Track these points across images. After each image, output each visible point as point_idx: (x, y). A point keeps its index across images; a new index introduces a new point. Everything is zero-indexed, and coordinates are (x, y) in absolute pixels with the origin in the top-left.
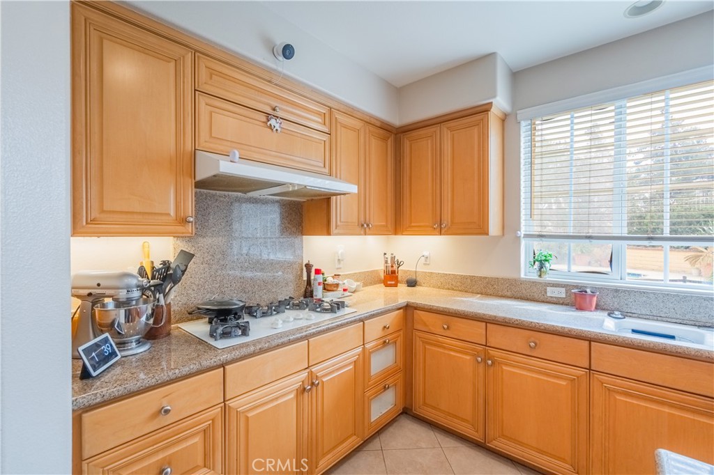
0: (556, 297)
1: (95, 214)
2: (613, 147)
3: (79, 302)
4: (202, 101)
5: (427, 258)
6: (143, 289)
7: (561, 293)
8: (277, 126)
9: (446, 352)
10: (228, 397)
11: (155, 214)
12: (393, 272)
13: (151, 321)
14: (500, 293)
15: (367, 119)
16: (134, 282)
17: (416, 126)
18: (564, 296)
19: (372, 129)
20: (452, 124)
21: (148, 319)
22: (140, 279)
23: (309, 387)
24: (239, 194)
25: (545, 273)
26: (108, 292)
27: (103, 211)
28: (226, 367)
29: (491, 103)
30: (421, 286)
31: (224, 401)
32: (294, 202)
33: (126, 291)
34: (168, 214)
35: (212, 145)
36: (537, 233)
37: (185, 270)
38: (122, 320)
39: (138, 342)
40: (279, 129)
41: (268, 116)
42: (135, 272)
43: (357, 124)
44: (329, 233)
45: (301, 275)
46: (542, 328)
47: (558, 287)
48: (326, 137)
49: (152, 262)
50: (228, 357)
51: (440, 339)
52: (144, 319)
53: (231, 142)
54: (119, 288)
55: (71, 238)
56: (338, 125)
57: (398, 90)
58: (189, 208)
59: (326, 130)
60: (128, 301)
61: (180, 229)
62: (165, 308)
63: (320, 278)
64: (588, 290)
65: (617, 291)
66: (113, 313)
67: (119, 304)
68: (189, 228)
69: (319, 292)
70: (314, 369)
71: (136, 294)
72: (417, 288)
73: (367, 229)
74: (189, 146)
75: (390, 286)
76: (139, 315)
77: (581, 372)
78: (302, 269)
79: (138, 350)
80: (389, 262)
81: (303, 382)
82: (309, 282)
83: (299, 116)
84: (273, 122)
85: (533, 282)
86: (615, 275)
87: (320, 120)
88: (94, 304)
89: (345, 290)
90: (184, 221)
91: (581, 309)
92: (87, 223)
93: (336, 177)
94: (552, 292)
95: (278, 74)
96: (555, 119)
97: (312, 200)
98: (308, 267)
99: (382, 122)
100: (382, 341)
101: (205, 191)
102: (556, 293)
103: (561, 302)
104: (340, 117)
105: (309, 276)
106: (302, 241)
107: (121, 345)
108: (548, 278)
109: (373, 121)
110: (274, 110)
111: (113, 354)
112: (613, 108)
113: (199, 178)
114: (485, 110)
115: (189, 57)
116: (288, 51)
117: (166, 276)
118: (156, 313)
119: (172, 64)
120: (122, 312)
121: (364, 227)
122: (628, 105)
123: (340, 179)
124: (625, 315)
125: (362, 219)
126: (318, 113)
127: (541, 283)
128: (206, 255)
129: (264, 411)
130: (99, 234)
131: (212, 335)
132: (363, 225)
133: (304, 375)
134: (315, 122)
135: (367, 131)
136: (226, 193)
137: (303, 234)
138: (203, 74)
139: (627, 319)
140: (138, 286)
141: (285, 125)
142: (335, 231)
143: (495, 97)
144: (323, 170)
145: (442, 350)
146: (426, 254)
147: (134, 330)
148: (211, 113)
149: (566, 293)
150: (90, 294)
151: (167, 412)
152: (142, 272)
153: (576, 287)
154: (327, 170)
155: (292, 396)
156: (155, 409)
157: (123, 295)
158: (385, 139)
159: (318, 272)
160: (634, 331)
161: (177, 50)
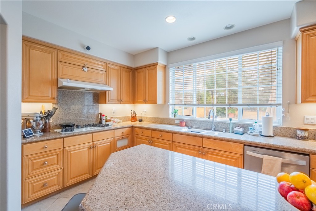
1: (27, 96)
3: (22, 121)
4: (60, 64)
5: (145, 112)
6: (41, 118)
7: (178, 122)
8: (86, 70)
9: (142, 140)
10: (65, 147)
11: (45, 96)
12: (134, 117)
13: (43, 127)
14: (164, 123)
15: (122, 66)
16: (38, 115)
17: (139, 68)
19: (123, 69)
20: (148, 68)
21: (42, 126)
22: (40, 114)
23: (93, 147)
24: (75, 90)
26: (31, 118)
27: (29, 96)
28: (65, 138)
29: (158, 63)
30: (143, 121)
31: (64, 148)
32: (96, 93)
33: (36, 117)
34: (49, 97)
35: (63, 77)
37: (55, 113)
38: (35, 126)
39: (39, 132)
40: (87, 71)
41: (83, 67)
42: (39, 113)
43: (117, 68)
44: (106, 103)
45: (99, 117)
46: (163, 130)
47: (178, 120)
48: (105, 73)
49: (45, 111)
50: (65, 136)
51: (141, 136)
52: (41, 126)
53: (70, 75)
54: (34, 117)
55: (22, 103)
56: (110, 68)
57: (133, 56)
58: (56, 95)
59: (105, 70)
60: (37, 120)
61: (53, 101)
62: (48, 124)
63: (104, 118)
65: (191, 121)
66: (32, 123)
67: (34, 121)
68: (56, 101)
69: (103, 122)
70: (94, 143)
71: (39, 119)
72: (142, 122)
73: (121, 102)
74: (56, 77)
75: (133, 121)
76: (40, 125)
77: (170, 142)
78: (99, 115)
79: (39, 134)
80: (133, 113)
81: (90, 146)
82: (101, 119)
83: (94, 66)
84: (84, 69)
85: (172, 119)
86: (193, 116)
87: (102, 67)
88: (27, 121)
89: (114, 122)
90: (54, 99)
91: (181, 126)
92: (25, 99)
93: (108, 85)
94: (176, 122)
95: (86, 54)
97: (101, 92)
98: (101, 114)
99: (128, 66)
100: (121, 137)
101: (63, 90)
104: (110, 66)
105: (101, 117)
106: (99, 106)
107: (35, 132)
108: (176, 117)
109: (124, 66)
110: (85, 65)
111: (32, 134)
113: (58, 86)
114: (156, 64)
115: (56, 52)
116: (88, 48)
117: (49, 114)
118: (45, 125)
119: (51, 54)
120: (35, 123)
121: (120, 101)
123: (110, 86)
124: (191, 127)
125: (119, 99)
126: (102, 65)
127: (174, 119)
128: (63, 109)
129: (77, 152)
130: (29, 102)
131: (62, 131)
132: (119, 101)
133: (91, 144)
134: (101, 68)
135: (121, 70)
136: (71, 90)
137: (99, 103)
138: (61, 56)
139: (192, 129)
140: (40, 116)
141: (89, 69)
142: (108, 102)
143: (158, 61)
144: (104, 83)
145: (141, 140)
146: (145, 111)
147: (38, 128)
148: (63, 67)
150: (26, 118)
151: (46, 147)
152: (41, 113)
154: (105, 83)
155: (86, 149)
156: (43, 146)
157: (35, 119)
158: (129, 72)
159: (103, 116)
160: (192, 132)
161: (52, 50)
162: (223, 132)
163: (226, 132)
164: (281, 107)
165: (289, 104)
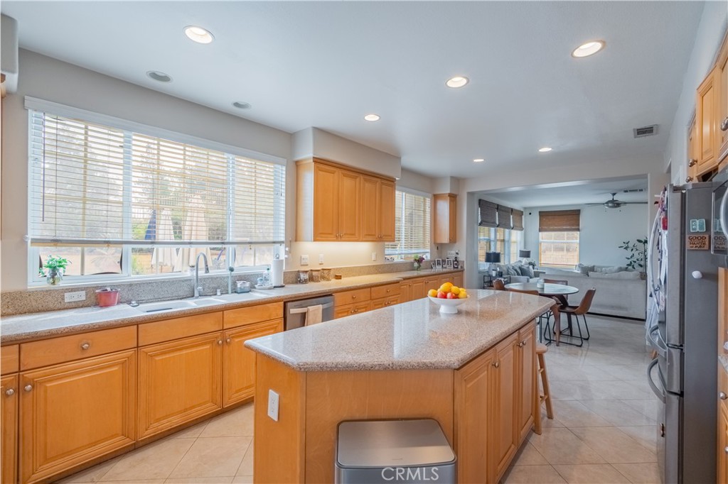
0: (74, 302)
2: (122, 167)
7: (81, 296)
18: (84, 298)
25: (59, 279)
36: (52, 238)
46: (97, 327)
47: (78, 291)
64: (109, 289)
65: (131, 285)
77: (129, 353)
85: (47, 291)
86: (125, 273)
91: (106, 305)
94: (69, 298)
96: (64, 122)
102: (76, 297)
103: (81, 305)
108: (61, 284)
112: (122, 135)
122: (134, 137)
124: (139, 302)
127: (57, 291)
139: (141, 305)
149: (86, 295)
153: (97, 287)
162: (216, 295)
163: (222, 294)
164: (283, 245)
165: (290, 241)
